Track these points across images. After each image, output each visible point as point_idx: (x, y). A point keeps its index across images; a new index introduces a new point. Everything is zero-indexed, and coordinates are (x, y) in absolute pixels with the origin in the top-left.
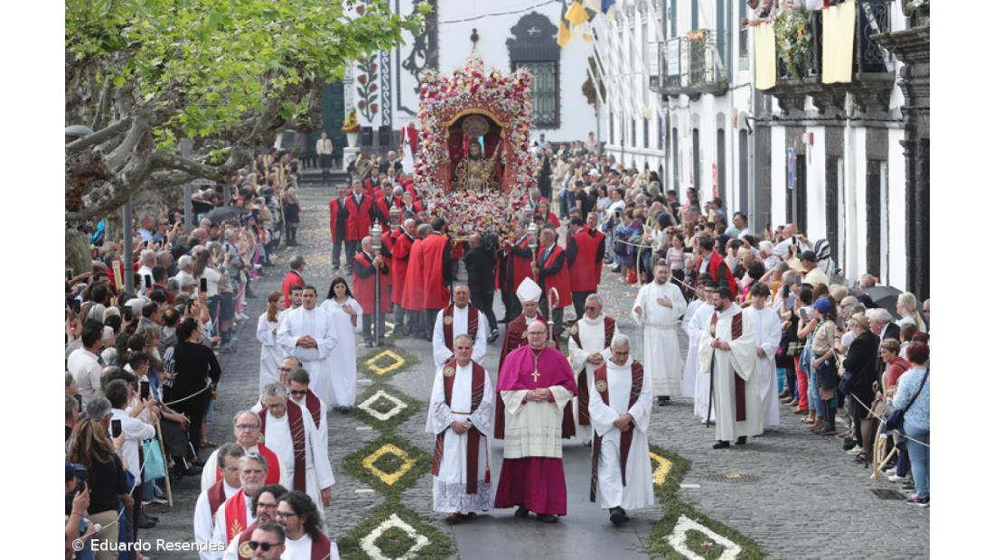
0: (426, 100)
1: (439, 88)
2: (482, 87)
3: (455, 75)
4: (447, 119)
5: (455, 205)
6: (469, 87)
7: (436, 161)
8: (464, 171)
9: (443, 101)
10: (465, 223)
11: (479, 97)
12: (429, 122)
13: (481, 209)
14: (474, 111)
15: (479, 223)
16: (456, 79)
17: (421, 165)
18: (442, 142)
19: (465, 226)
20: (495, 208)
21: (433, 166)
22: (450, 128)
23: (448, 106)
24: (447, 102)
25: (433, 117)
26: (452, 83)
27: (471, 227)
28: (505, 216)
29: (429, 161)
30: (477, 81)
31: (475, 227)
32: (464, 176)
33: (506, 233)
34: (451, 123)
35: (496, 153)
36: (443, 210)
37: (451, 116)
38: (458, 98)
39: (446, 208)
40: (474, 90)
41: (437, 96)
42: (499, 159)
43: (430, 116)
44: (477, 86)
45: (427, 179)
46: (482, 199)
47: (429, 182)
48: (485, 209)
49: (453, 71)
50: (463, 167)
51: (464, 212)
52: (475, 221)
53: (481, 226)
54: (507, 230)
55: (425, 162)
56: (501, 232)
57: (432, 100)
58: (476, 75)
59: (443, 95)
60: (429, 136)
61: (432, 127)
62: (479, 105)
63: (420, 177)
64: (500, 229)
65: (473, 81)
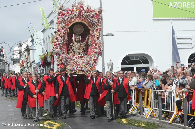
0: (60, 17)
1: (66, 12)
2: (83, 11)
3: (73, 7)
4: (68, 25)
5: (69, 59)
6: (78, 11)
7: (63, 41)
8: (73, 46)
9: (67, 17)
10: (73, 66)
11: (82, 16)
12: (60, 25)
13: (80, 61)
14: (80, 21)
15: (79, 66)
16: (73, 8)
17: (56, 42)
18: (65, 34)
19: (73, 67)
20: (86, 61)
21: (61, 43)
22: (69, 28)
23: (69, 18)
24: (68, 17)
25: (63, 24)
26: (71, 10)
27: (75, 68)
28: (90, 65)
29: (59, 41)
30: (82, 9)
31: (77, 68)
32: (73, 49)
33: (90, 72)
34: (69, 26)
35: (86, 40)
36: (65, 60)
37: (70, 23)
38: (73, 15)
39: (66, 59)
40: (80, 12)
41: (65, 15)
42: (87, 42)
43: (61, 23)
44: (81, 11)
45: (58, 48)
46: (80, 57)
47: (59, 49)
48: (82, 61)
49: (72, 5)
50: (72, 45)
51: (73, 62)
52: (77, 65)
53: (80, 67)
54: (90, 70)
55: (58, 41)
56: (88, 71)
57: (63, 16)
58: (81, 7)
59: (68, 15)
60: (60, 31)
61: (62, 27)
62: (82, 19)
63: (56, 47)
64: (88, 70)
65: (80, 9)
